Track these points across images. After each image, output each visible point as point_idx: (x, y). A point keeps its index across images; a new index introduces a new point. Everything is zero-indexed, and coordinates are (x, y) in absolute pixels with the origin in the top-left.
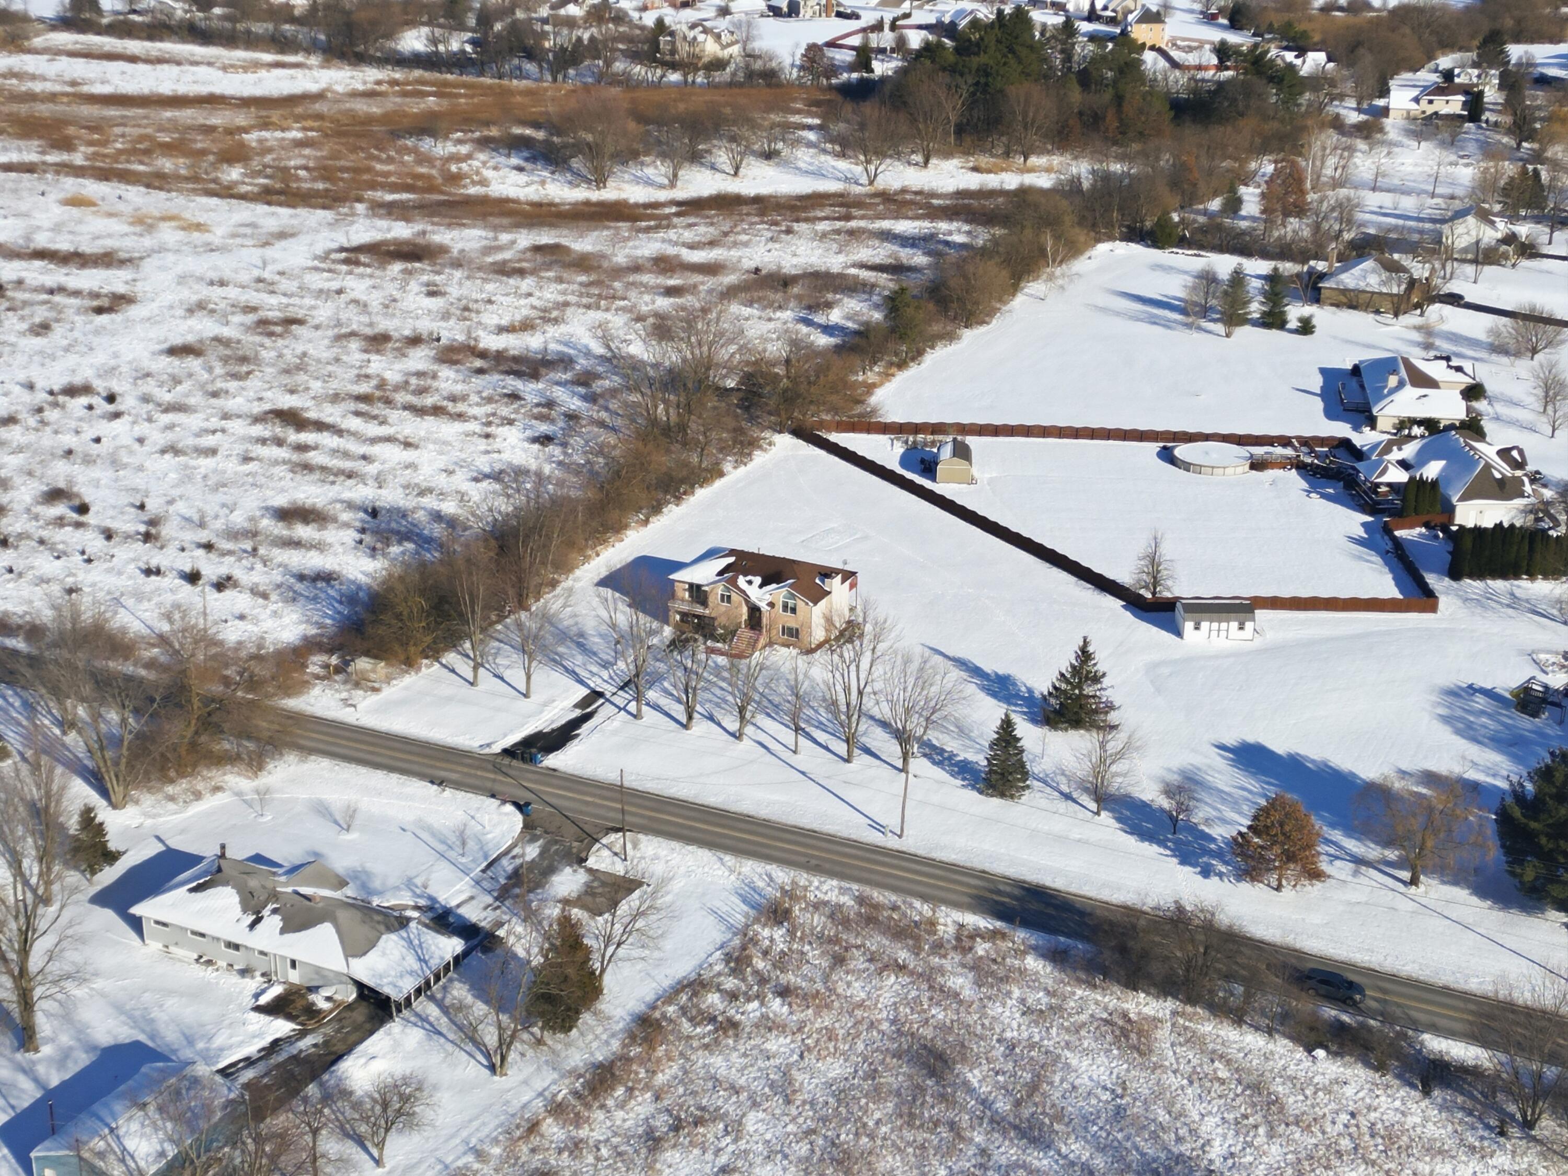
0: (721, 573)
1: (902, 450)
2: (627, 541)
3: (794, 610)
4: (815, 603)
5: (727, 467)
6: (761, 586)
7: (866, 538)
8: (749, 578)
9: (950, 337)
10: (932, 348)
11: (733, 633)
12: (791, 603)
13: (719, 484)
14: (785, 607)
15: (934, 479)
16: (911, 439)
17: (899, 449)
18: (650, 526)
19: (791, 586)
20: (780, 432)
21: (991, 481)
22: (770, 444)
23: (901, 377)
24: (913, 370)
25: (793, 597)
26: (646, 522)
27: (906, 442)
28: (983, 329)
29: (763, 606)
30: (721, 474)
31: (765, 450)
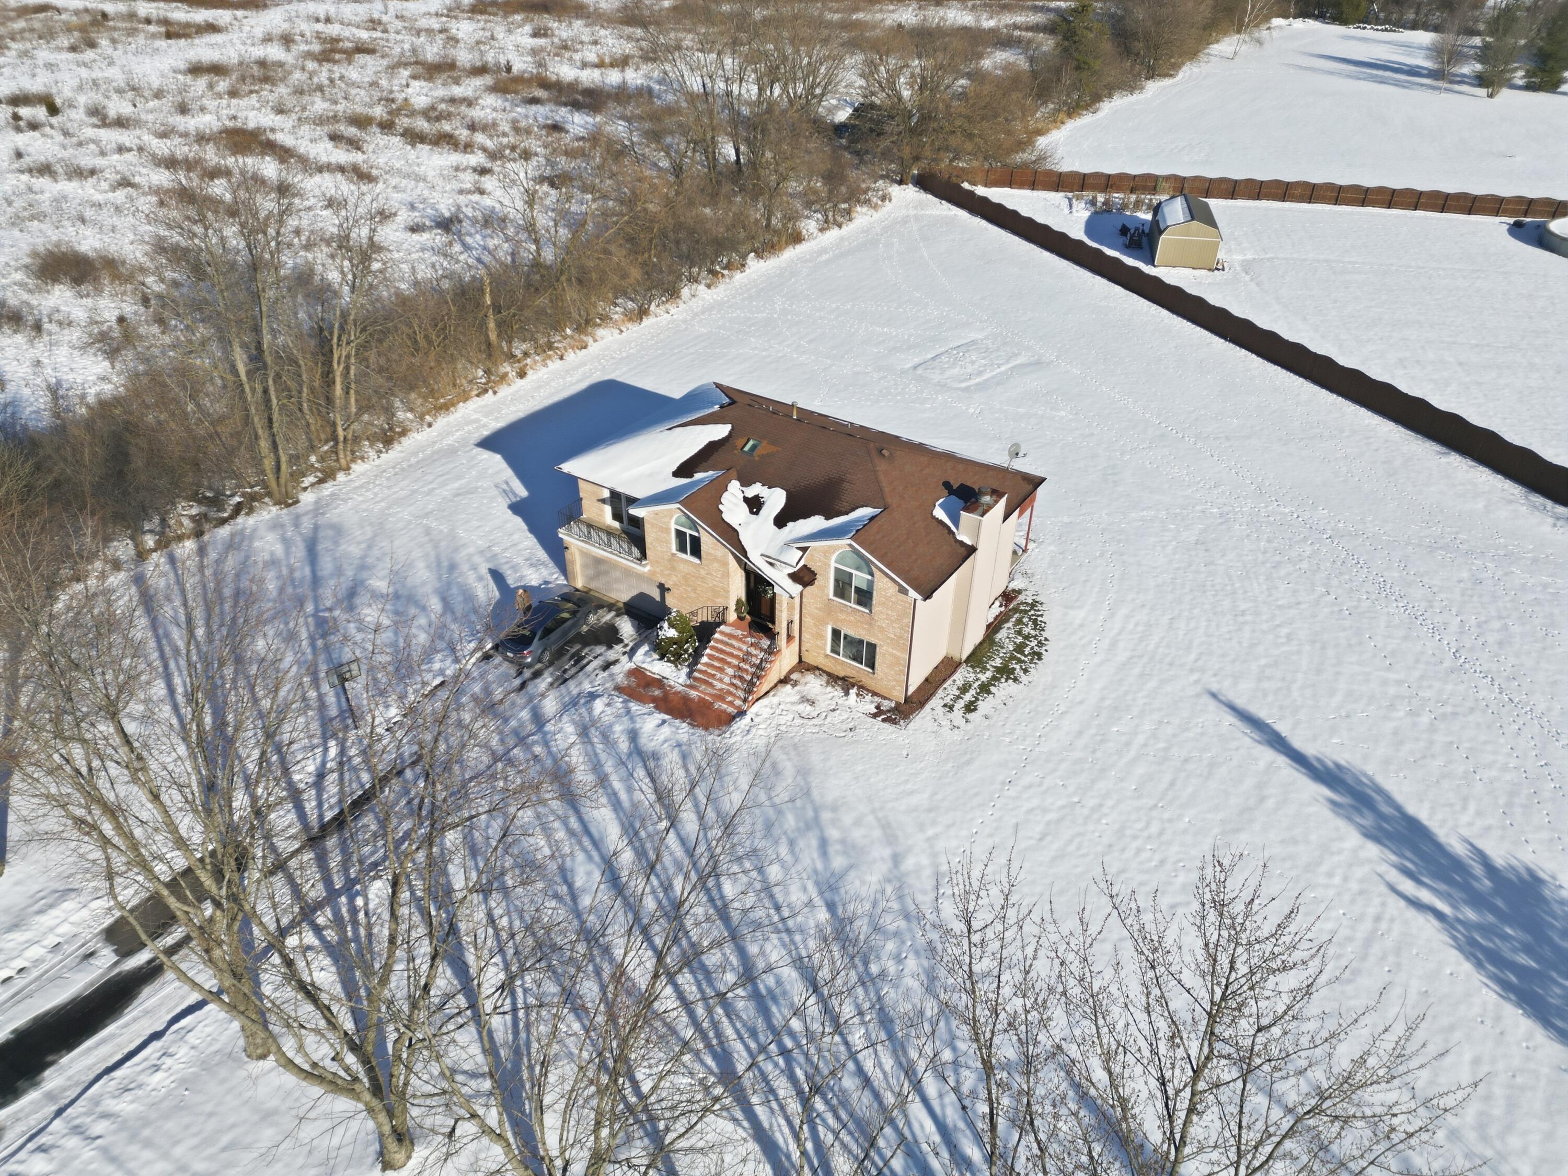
0: (684, 470)
1: (1086, 214)
2: (594, 348)
3: (865, 597)
4: (927, 596)
5: (809, 226)
6: (781, 521)
7: (1038, 364)
8: (756, 489)
9: (1131, 86)
10: (1110, 96)
11: (705, 632)
12: (860, 578)
13: (790, 254)
14: (842, 586)
15: (1151, 261)
16: (1101, 198)
17: (1082, 213)
18: (646, 322)
19: (860, 533)
20: (901, 182)
21: (1247, 267)
22: (883, 198)
23: (1072, 126)
24: (1086, 120)
25: (868, 567)
26: (642, 313)
27: (1093, 202)
28: (1167, 82)
29: (779, 577)
30: (797, 238)
31: (875, 207)
